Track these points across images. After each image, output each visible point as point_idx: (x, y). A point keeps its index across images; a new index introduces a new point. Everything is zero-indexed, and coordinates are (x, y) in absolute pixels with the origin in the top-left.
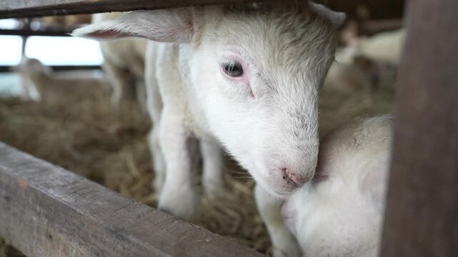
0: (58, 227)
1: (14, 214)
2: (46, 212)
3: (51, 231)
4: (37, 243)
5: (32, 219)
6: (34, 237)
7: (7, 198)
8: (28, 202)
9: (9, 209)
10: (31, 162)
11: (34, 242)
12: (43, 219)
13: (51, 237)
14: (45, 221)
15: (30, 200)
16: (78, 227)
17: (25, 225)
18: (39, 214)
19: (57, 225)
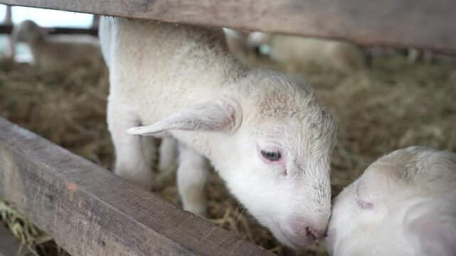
0: (113, 236)
1: (59, 214)
2: (99, 219)
3: (105, 238)
4: (86, 247)
5: (80, 223)
6: (82, 241)
7: (51, 197)
8: (77, 206)
9: (52, 208)
10: (70, 159)
11: (83, 245)
12: (96, 224)
13: (104, 243)
14: (98, 228)
15: (80, 204)
16: (137, 240)
17: (72, 226)
18: (91, 219)
19: (112, 234)
